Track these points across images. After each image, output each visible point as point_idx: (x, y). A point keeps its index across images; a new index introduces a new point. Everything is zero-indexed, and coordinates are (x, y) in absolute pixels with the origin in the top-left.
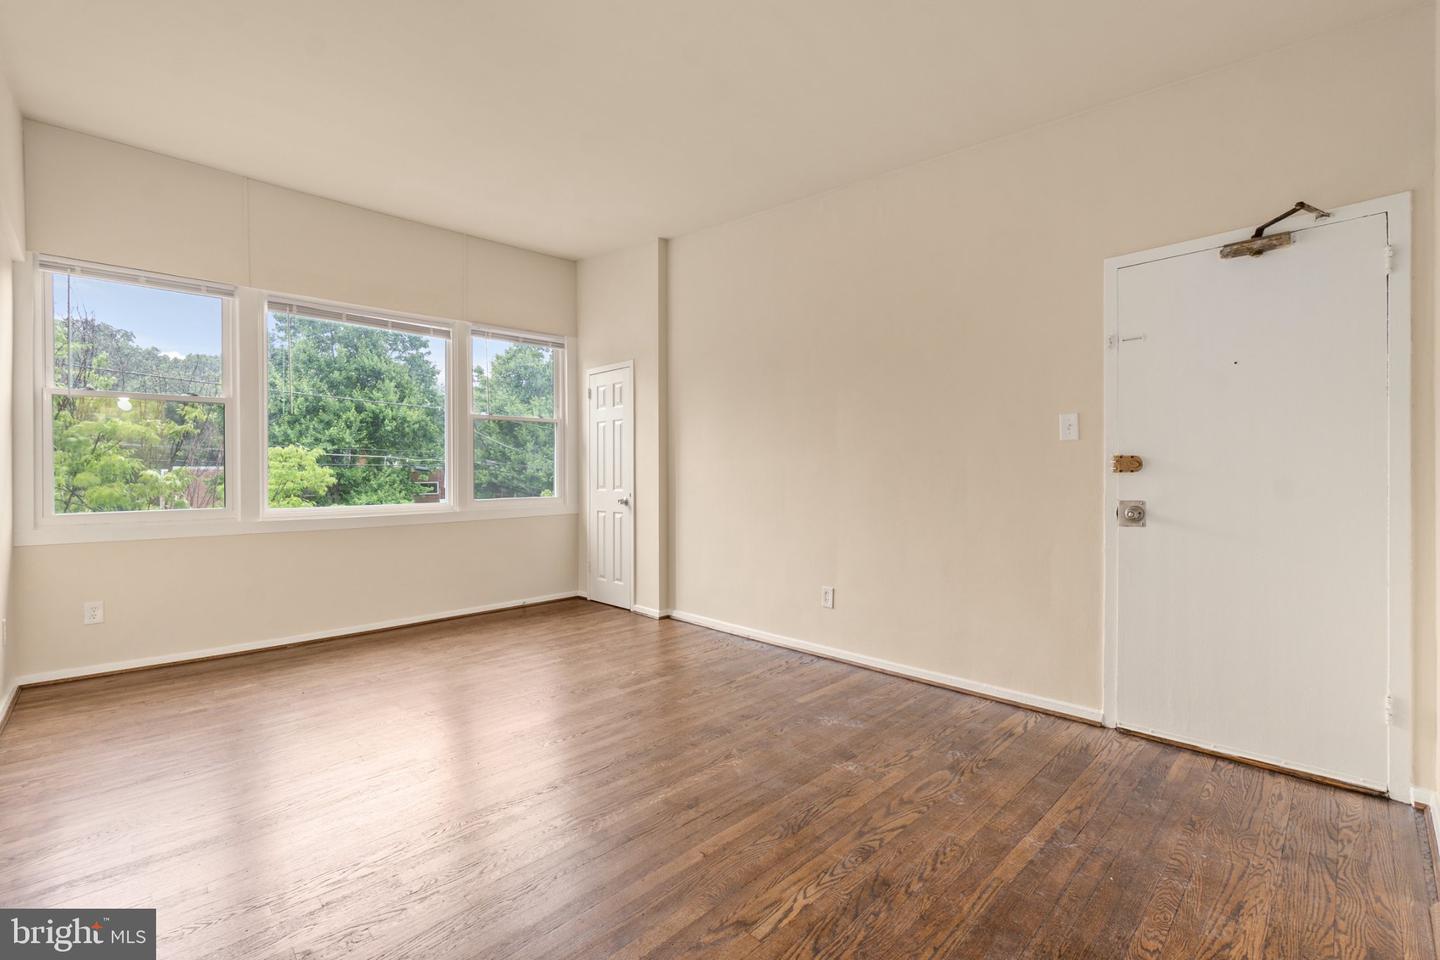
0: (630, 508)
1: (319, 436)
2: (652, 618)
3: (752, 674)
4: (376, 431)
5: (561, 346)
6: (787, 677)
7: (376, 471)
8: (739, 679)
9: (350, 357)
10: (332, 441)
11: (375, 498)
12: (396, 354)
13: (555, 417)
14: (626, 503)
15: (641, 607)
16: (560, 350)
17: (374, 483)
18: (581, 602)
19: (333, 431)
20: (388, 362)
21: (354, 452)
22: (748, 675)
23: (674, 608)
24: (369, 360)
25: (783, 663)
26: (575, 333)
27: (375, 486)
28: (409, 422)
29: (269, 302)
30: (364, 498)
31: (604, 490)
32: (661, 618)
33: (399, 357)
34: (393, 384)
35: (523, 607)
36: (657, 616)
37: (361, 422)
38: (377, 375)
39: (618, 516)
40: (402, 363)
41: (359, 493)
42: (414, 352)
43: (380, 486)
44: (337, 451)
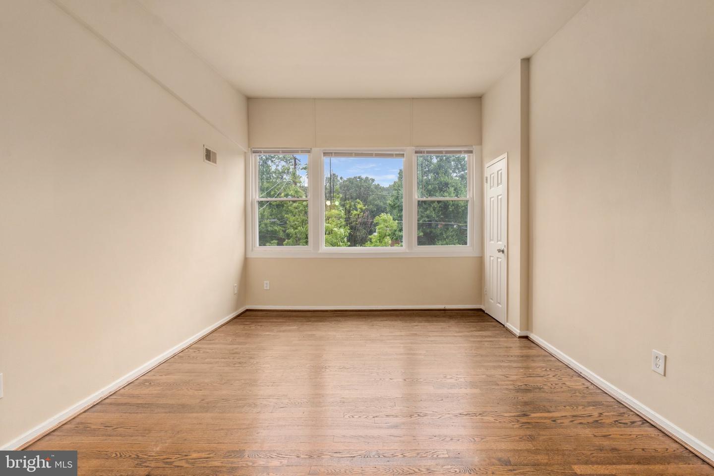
0: (505, 255)
1: (423, 215)
2: (514, 335)
3: (550, 415)
4: (446, 211)
5: (471, 152)
6: (587, 432)
7: (445, 230)
8: (533, 415)
9: (435, 179)
10: (428, 217)
11: (445, 242)
12: (455, 174)
13: (468, 197)
14: (503, 251)
15: (510, 325)
16: (471, 154)
17: (445, 236)
18: (480, 313)
19: (428, 212)
20: (452, 178)
21: (436, 221)
22: (546, 415)
23: (532, 332)
24: (444, 179)
25: (596, 414)
26: (480, 142)
27: (445, 237)
28: (460, 206)
29: (324, 153)
30: (440, 242)
31: (493, 242)
32: (520, 337)
33: (456, 176)
34: (453, 189)
35: (445, 310)
36: (518, 335)
37: (440, 207)
38: (447, 184)
39: (499, 260)
40: (458, 178)
41: (438, 240)
42: (463, 173)
43: (447, 237)
44: (430, 221)
